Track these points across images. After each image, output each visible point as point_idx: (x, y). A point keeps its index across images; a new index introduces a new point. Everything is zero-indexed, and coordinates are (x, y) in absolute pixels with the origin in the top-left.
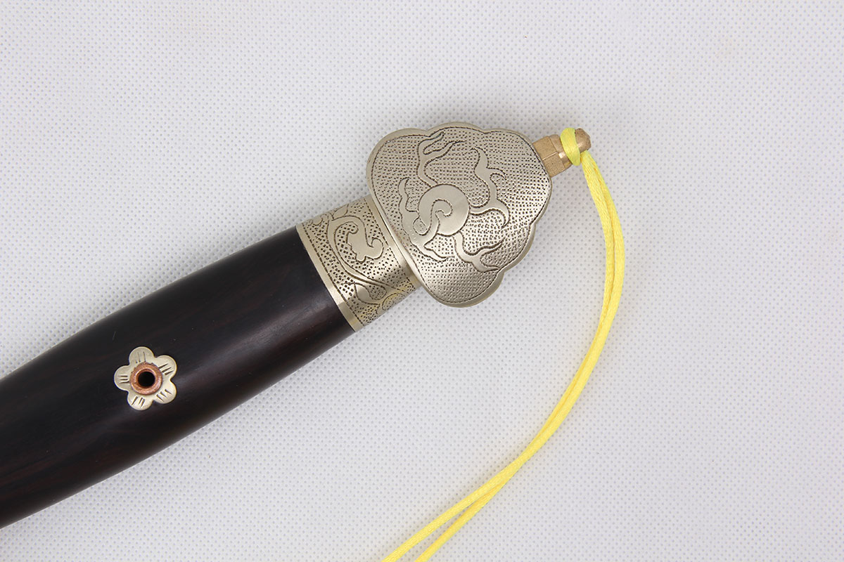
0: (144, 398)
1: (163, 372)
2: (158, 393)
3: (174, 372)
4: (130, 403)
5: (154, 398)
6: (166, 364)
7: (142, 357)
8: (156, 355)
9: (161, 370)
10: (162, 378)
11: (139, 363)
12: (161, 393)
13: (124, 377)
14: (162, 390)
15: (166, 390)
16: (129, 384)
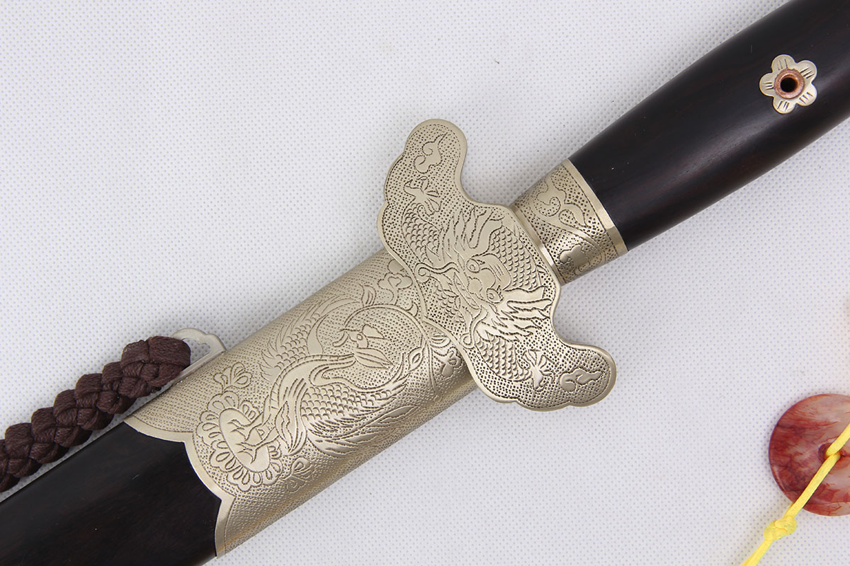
0: (788, 102)
1: (805, 76)
2: (801, 96)
3: (815, 76)
4: (776, 108)
5: (797, 101)
6: (807, 68)
7: (783, 64)
8: (797, 61)
9: (803, 74)
10: (804, 82)
11: (781, 70)
12: (803, 96)
13: (768, 84)
14: (804, 93)
15: (808, 93)
16: (773, 90)
